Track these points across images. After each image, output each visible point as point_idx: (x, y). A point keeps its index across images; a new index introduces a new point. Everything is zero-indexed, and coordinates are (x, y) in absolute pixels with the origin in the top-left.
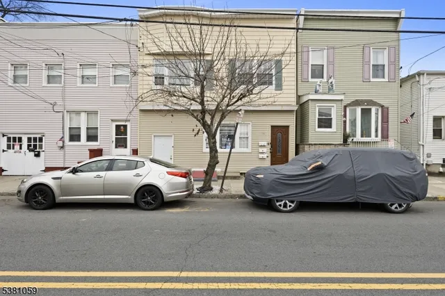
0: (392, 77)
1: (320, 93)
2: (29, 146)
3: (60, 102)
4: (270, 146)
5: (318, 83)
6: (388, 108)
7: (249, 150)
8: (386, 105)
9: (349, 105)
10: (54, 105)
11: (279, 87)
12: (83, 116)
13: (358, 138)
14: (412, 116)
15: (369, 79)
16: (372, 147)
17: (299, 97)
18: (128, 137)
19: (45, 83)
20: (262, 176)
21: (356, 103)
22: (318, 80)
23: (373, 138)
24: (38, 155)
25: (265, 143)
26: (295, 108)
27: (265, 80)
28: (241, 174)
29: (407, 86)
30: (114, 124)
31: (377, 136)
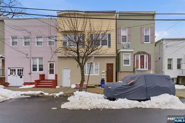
0: (152, 41)
1: (125, 49)
2: (18, 73)
3: (29, 54)
4: (106, 73)
5: (124, 44)
6: (150, 55)
7: (98, 75)
8: (150, 54)
9: (136, 54)
10: (27, 55)
11: (109, 46)
12: (38, 60)
13: (139, 69)
14: (159, 58)
15: (143, 42)
16: (144, 73)
17: (117, 51)
18: (54, 69)
19: (24, 46)
20: (110, 87)
21: (139, 53)
22: (124, 43)
23: (145, 69)
24: (21, 77)
25: (104, 71)
26: (115, 56)
27: (104, 43)
28: (96, 85)
29: (158, 45)
30: (49, 63)
31: (146, 68)
